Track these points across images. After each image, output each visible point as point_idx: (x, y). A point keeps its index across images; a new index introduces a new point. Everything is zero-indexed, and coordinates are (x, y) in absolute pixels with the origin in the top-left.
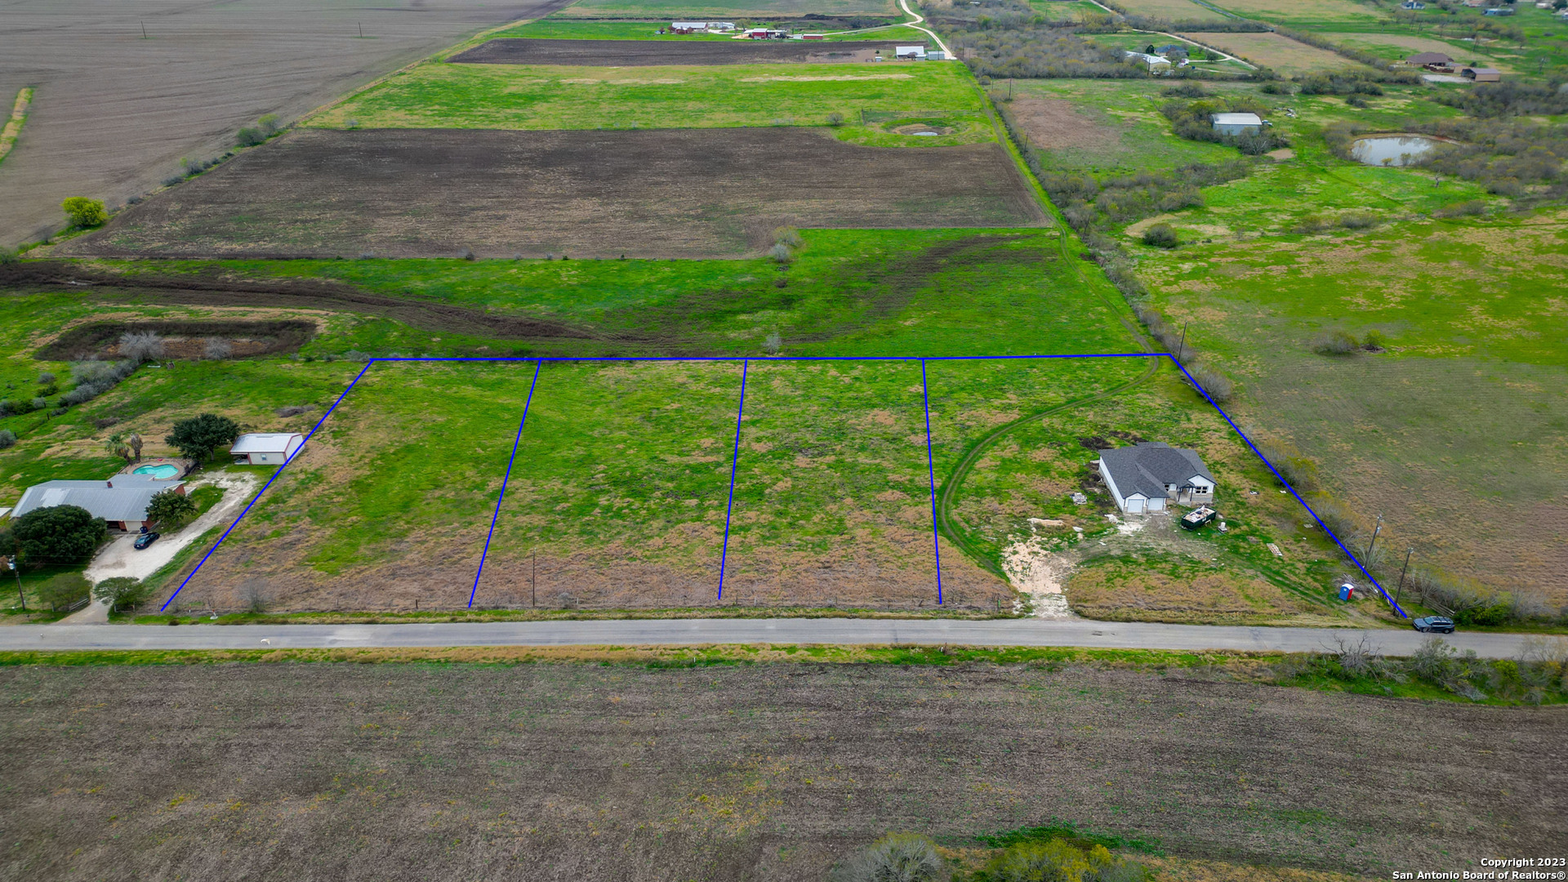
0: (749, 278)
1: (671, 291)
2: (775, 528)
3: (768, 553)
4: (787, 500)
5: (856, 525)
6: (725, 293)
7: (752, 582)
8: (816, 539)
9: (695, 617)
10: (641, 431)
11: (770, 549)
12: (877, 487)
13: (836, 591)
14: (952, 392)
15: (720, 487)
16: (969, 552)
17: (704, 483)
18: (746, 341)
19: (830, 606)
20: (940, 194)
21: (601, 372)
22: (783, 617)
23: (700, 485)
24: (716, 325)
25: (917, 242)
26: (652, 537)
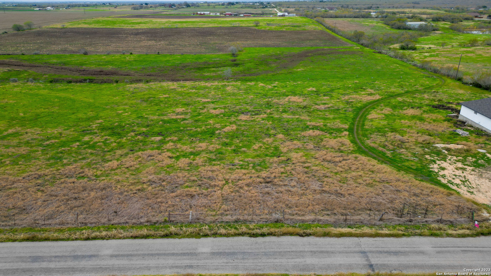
0: (218, 59)
1: (179, 62)
2: (221, 153)
3: (213, 171)
4: (232, 136)
5: (290, 151)
6: (205, 63)
7: (192, 196)
8: (257, 161)
9: (114, 237)
10: (139, 106)
11: (215, 168)
12: (300, 129)
13: (281, 205)
14: (333, 90)
15: (182, 130)
16: (399, 169)
17: (171, 128)
18: (213, 76)
19: (277, 221)
20: (302, 40)
21: (128, 86)
22: (221, 235)
23: (166, 130)
24: (198, 71)
25: (296, 50)
26: (111, 161)
